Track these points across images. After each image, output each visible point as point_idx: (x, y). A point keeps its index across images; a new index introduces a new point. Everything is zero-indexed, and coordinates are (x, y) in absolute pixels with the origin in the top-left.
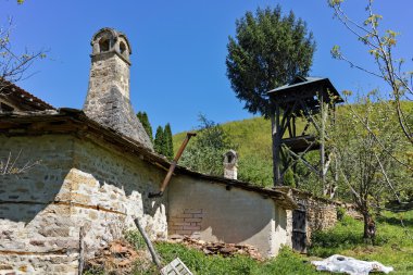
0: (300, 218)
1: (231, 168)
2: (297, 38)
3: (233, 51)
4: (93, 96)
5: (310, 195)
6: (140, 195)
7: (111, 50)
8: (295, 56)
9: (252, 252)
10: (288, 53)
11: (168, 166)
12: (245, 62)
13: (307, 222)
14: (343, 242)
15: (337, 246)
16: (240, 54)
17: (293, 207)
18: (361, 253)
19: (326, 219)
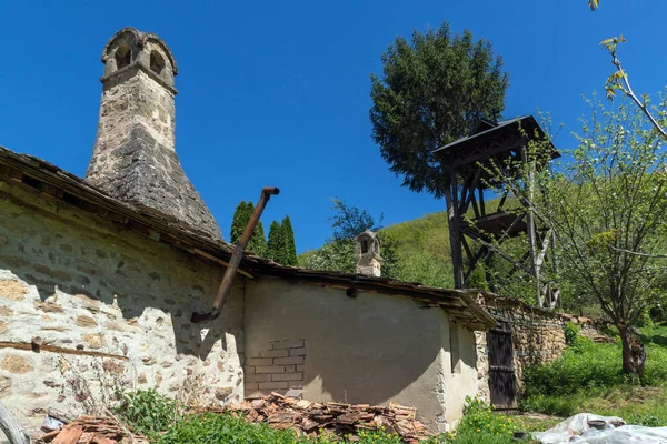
0: (501, 344)
1: (367, 262)
2: (478, 66)
3: (378, 95)
4: (104, 148)
5: (516, 303)
6: (167, 318)
7: (132, 63)
8: (476, 93)
9: (402, 422)
10: (464, 90)
11: (226, 256)
12: (398, 112)
13: (515, 352)
14: (584, 384)
15: (574, 391)
16: (390, 100)
17: (486, 325)
18: (623, 403)
19: (548, 345)
